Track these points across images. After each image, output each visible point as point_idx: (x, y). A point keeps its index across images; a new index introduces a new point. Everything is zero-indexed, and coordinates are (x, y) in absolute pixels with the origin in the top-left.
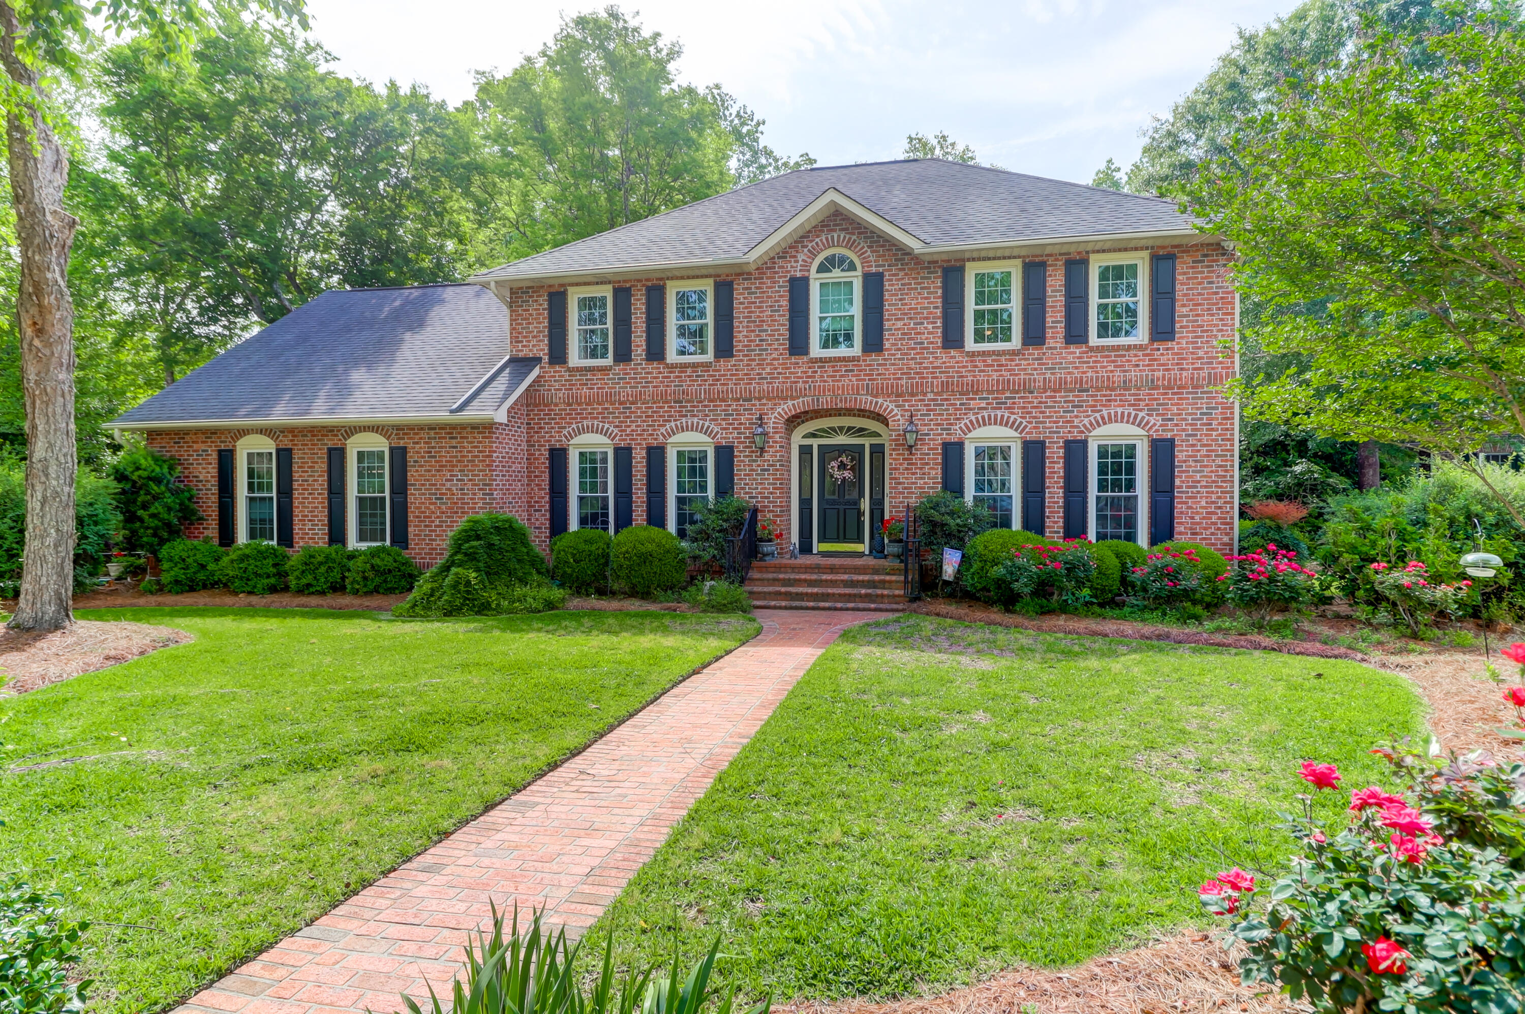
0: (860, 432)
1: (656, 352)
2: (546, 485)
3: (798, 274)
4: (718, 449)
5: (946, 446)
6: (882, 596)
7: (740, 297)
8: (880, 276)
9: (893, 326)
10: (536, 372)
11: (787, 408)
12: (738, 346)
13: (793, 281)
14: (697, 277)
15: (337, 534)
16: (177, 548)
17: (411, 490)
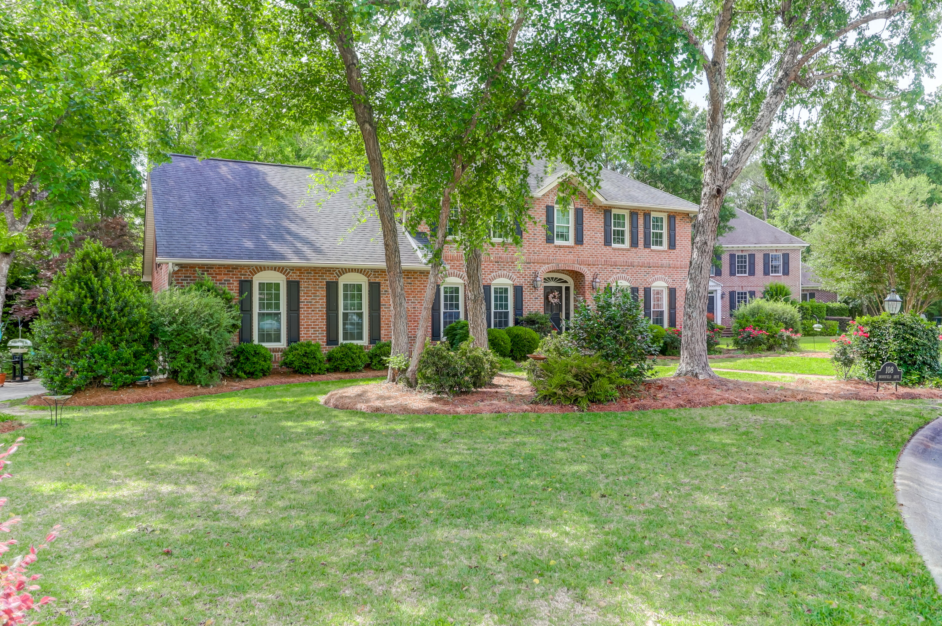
0: (560, 280)
3: (550, 204)
4: (515, 288)
8: (581, 210)
9: (587, 234)
11: (545, 268)
13: (547, 207)
15: (333, 337)
17: (383, 308)
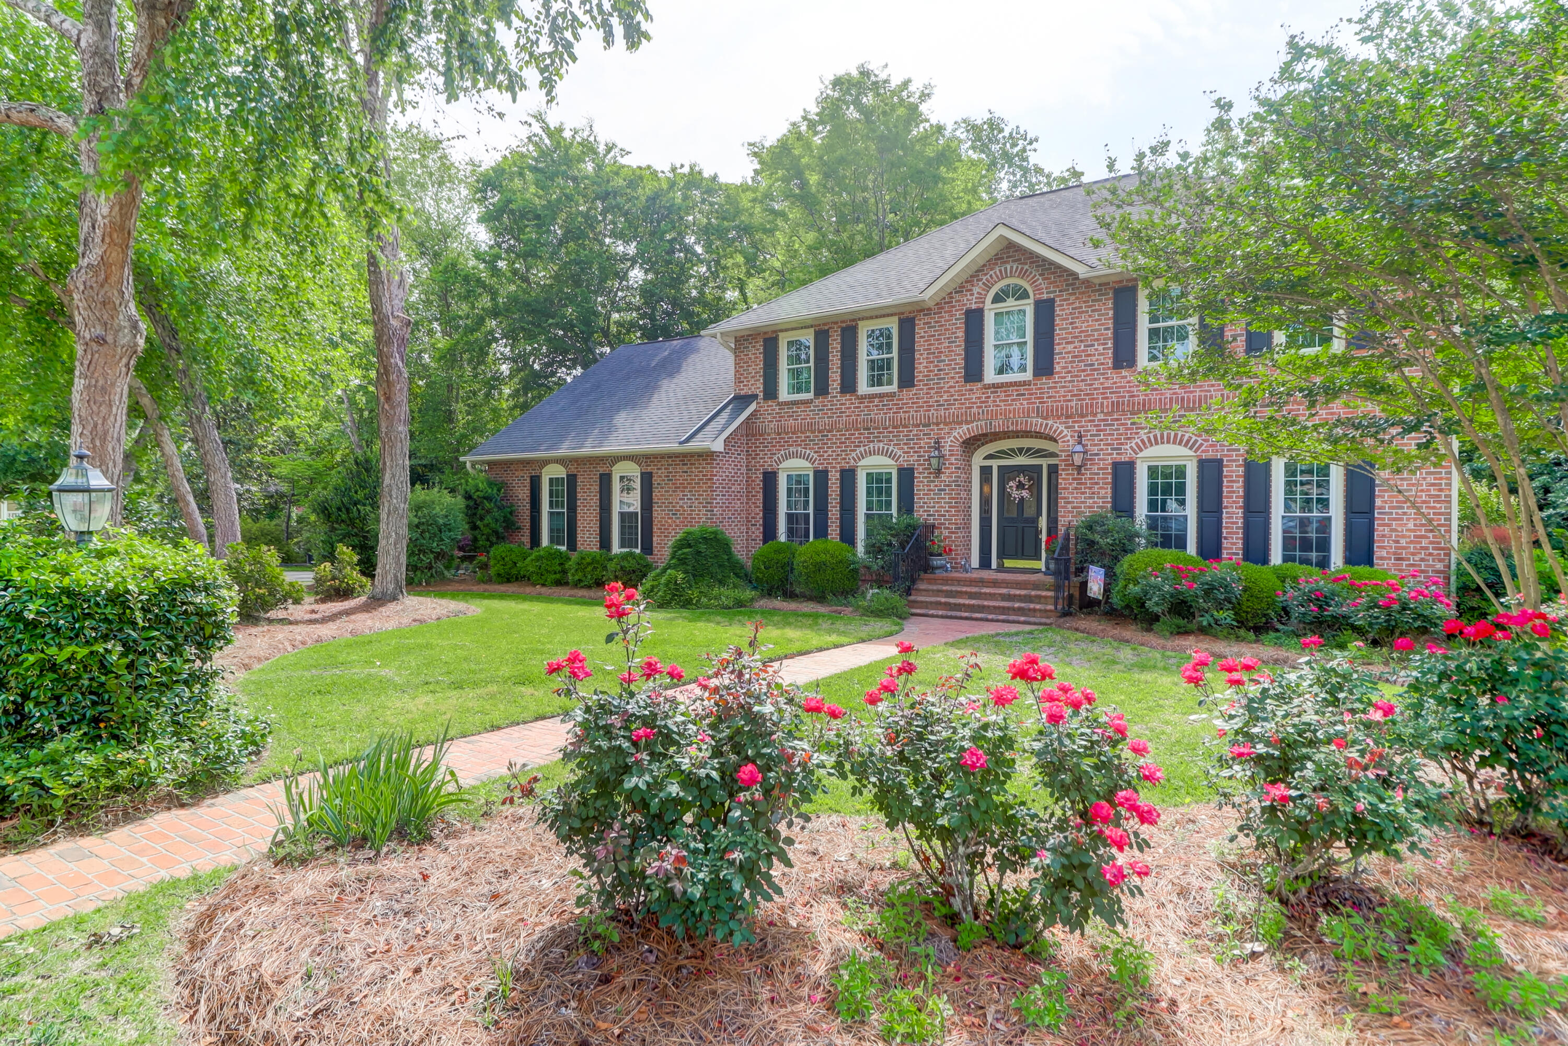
0: (1039, 453)
1: (848, 386)
2: (760, 503)
3: (974, 307)
4: (901, 471)
5: (1116, 465)
6: (1035, 610)
7: (920, 331)
8: (1051, 302)
9: (1063, 350)
10: (753, 407)
11: (963, 432)
12: (918, 376)
13: (968, 313)
14: (884, 316)
15: (605, 543)
16: (499, 550)
17: (655, 508)
